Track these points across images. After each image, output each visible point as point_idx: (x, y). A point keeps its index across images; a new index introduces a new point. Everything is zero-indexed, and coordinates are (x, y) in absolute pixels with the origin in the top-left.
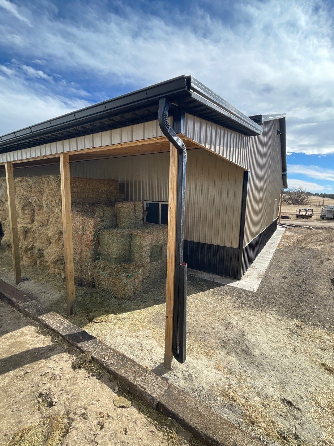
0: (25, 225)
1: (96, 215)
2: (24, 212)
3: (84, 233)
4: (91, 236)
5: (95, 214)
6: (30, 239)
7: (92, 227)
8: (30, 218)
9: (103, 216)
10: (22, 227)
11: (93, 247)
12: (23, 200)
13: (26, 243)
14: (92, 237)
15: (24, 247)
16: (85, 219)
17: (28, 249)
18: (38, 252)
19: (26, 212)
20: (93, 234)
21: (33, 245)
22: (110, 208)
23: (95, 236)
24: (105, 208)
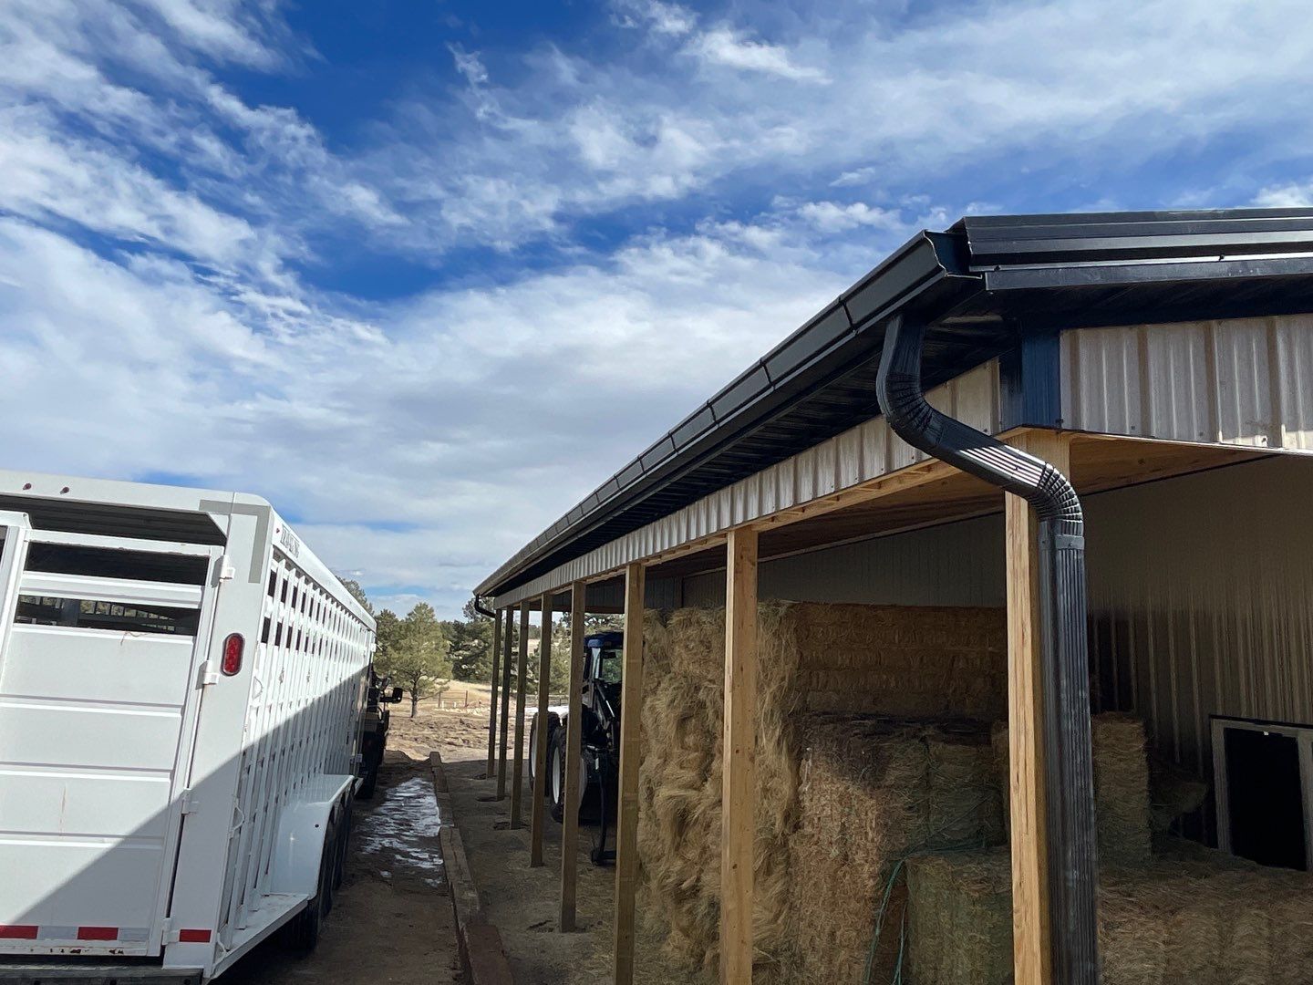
0: (682, 793)
1: (890, 778)
2: (682, 742)
3: (846, 857)
4: (867, 873)
5: (883, 771)
6: (692, 854)
7: (870, 835)
8: (699, 766)
9: (926, 783)
10: (671, 797)
11: (874, 930)
12: (683, 695)
13: (679, 864)
14: (871, 883)
15: (671, 880)
16: (850, 790)
17: (684, 892)
18: (709, 913)
19: (690, 740)
20: (876, 868)
21: (698, 879)
22: (961, 747)
23: (884, 875)
24: (937, 748)
